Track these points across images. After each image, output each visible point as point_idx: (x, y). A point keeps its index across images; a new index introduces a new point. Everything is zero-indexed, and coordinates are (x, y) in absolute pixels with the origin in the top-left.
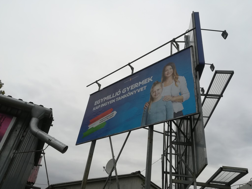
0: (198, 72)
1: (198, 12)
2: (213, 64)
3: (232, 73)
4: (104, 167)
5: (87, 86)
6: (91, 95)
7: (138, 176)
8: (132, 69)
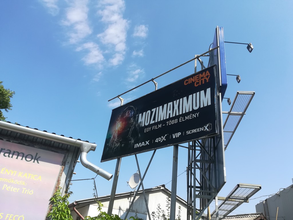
0: (220, 94)
2: (238, 75)
5: (109, 101)
6: (113, 110)
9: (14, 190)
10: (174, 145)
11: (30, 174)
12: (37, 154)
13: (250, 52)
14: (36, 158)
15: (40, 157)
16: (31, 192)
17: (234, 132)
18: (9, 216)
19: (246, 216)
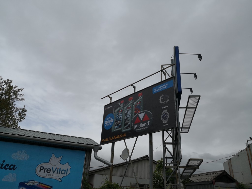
0: (177, 98)
1: (178, 47)
2: (195, 74)
3: (199, 97)
5: (101, 99)
6: (105, 106)
7: (147, 159)
8: (134, 87)
10: (149, 134)
13: (200, 60)
17: (193, 118)
19: (213, 173)
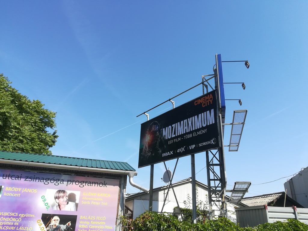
0: (221, 114)
1: (221, 55)
2: (243, 83)
3: (246, 111)
4: (162, 179)
5: (137, 117)
6: (142, 124)
9: (98, 203)
10: (191, 155)
11: (103, 194)
12: (105, 182)
13: (248, 68)
14: (105, 184)
15: (106, 183)
16: (106, 204)
17: (241, 135)
18: (98, 218)
